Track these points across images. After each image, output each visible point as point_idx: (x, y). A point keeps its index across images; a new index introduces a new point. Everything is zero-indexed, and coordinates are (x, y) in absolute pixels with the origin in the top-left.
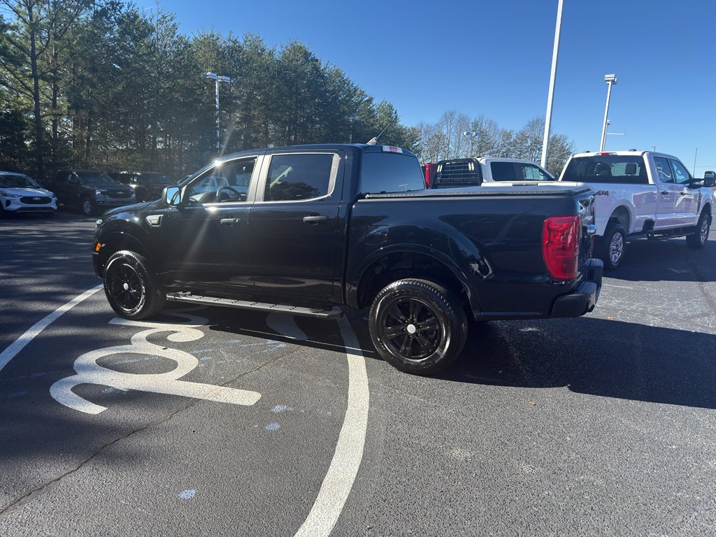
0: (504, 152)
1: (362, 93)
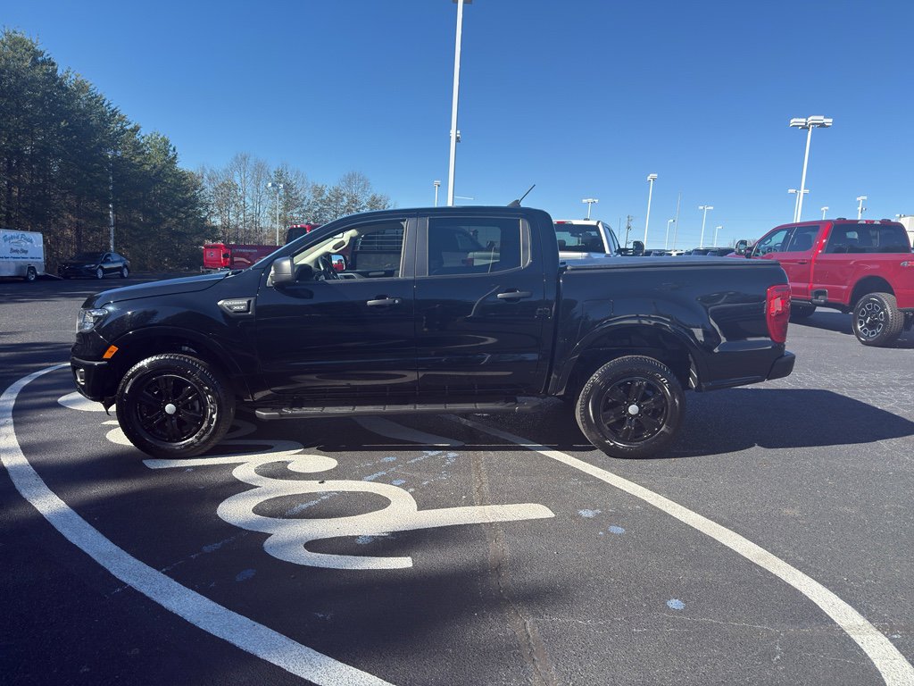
0: (316, 212)
1: (122, 119)
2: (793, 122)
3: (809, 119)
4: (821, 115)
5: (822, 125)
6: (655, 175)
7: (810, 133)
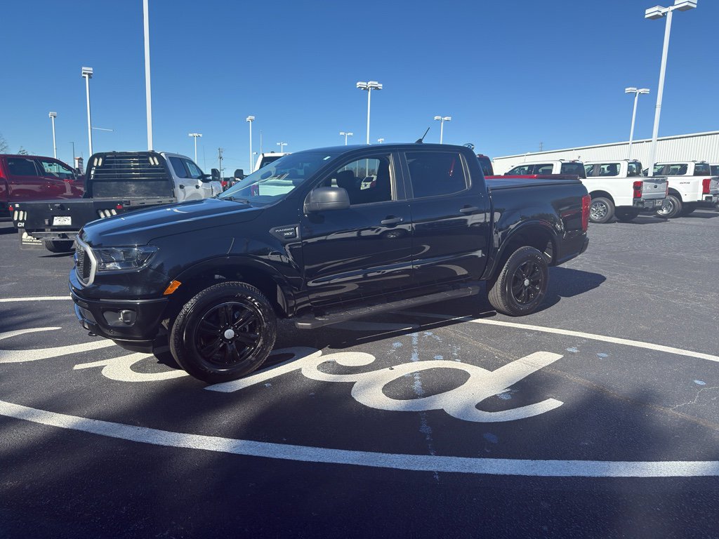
2: (359, 84)
3: (369, 83)
4: (376, 81)
5: (377, 88)
6: (253, 118)
7: (369, 93)
